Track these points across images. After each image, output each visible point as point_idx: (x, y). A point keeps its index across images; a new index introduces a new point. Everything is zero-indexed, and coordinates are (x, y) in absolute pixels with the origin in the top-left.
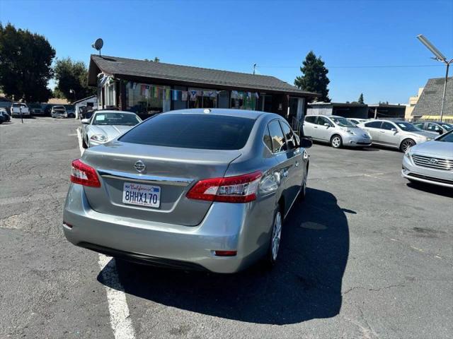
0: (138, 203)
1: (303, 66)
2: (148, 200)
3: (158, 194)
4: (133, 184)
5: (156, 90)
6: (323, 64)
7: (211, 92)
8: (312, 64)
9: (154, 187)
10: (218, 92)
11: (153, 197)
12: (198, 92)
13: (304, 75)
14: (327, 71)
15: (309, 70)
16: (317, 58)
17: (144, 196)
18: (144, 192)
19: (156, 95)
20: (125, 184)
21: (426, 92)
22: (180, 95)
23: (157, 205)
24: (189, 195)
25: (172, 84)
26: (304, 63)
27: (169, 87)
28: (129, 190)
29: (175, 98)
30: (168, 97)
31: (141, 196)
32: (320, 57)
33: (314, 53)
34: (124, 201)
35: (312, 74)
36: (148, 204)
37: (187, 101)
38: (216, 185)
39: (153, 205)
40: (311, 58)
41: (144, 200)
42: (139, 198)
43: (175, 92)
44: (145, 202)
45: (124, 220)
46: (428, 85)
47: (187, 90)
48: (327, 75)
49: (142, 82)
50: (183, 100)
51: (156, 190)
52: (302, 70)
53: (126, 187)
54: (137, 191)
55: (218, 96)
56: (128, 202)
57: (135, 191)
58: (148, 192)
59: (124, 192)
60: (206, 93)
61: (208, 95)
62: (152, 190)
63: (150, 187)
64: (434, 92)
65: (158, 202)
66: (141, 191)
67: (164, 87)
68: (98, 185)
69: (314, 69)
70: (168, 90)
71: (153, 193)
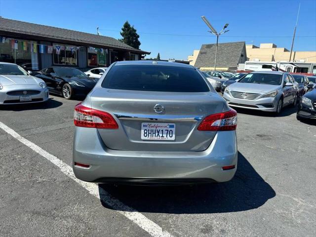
0: (156, 138)
1: (122, 32)
2: (165, 135)
3: (174, 129)
4: (150, 123)
5: (25, 44)
6: (135, 31)
7: (72, 48)
8: (128, 30)
9: (170, 124)
10: (78, 48)
11: (169, 132)
12: (62, 47)
13: (123, 38)
14: (138, 37)
15: (126, 35)
16: (131, 26)
17: (161, 132)
18: (161, 129)
19: (25, 49)
20: (143, 124)
21: (201, 53)
22: (46, 49)
23: (173, 138)
24: (199, 128)
25: (39, 40)
26: (123, 29)
27: (36, 42)
28: (147, 128)
29: (42, 51)
30: (35, 51)
31: (158, 132)
32: (133, 26)
33: (129, 23)
34: (143, 137)
35: (129, 38)
36: (165, 138)
37: (52, 54)
38: (219, 119)
39: (169, 138)
40: (127, 26)
41: (161, 135)
42: (157, 134)
43: (42, 47)
44: (162, 137)
45: (145, 154)
46: (202, 49)
47: (52, 45)
48: (139, 39)
49: (10, 37)
50: (48, 52)
51: (172, 126)
52: (121, 34)
53: (144, 126)
54: (154, 129)
55: (78, 51)
56: (146, 138)
57: (152, 129)
58: (164, 129)
59: (142, 131)
60: (68, 48)
61: (70, 50)
62: (168, 127)
63: (166, 124)
64: (205, 53)
65: (174, 136)
66: (158, 129)
67: (32, 42)
68: (115, 126)
69: (130, 33)
70: (35, 45)
71: (169, 129)
